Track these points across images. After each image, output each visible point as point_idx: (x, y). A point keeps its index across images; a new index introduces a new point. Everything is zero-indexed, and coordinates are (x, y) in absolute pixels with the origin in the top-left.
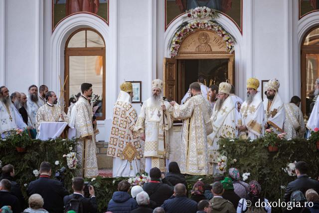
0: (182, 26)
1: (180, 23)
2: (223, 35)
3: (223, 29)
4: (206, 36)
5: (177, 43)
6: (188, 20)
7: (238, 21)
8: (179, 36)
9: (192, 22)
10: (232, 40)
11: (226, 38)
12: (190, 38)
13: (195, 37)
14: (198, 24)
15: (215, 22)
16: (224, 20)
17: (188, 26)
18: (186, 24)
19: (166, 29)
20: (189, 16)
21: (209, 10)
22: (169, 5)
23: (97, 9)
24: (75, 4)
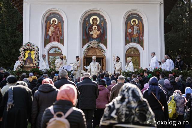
0: (88, 47)
1: (87, 46)
2: (101, 50)
3: (101, 48)
4: (95, 50)
5: (86, 52)
6: (90, 45)
7: (106, 46)
8: (87, 50)
9: (91, 45)
10: (104, 51)
11: (102, 51)
12: (90, 51)
13: (91, 51)
14: (93, 46)
15: (98, 45)
16: (101, 45)
18: (89, 46)
19: (82, 48)
20: (90, 43)
21: (97, 41)
22: (83, 40)
23: (60, 41)
24: (52, 39)
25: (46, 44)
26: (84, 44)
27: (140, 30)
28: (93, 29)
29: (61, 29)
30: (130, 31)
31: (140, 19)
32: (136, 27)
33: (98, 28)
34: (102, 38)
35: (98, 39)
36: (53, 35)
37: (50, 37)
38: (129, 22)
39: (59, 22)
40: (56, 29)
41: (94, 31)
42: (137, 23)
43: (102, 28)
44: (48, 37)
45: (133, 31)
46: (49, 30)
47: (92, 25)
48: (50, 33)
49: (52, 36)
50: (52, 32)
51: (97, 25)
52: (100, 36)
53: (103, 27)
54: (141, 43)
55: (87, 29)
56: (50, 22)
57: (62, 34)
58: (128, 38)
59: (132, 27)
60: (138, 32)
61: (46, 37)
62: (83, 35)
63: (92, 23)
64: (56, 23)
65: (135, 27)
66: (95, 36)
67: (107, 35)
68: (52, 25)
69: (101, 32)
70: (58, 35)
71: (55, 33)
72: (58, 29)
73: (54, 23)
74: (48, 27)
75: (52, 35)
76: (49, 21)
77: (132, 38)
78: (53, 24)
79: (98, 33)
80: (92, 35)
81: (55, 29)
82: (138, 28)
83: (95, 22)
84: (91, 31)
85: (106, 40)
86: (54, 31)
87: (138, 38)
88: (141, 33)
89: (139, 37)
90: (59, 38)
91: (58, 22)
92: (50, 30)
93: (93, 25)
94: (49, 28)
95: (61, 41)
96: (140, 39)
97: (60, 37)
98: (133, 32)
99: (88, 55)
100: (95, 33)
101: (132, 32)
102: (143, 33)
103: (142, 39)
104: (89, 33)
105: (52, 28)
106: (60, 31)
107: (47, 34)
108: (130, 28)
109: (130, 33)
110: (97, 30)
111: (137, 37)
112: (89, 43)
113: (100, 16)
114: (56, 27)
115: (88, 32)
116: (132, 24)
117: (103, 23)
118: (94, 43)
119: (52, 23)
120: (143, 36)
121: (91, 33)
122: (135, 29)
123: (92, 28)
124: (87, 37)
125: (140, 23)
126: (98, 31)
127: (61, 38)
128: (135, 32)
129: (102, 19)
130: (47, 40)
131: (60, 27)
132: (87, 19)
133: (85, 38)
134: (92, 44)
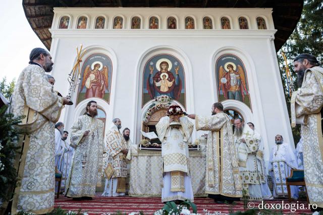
0: (152, 106)
1: (151, 104)
4: (165, 113)
5: (148, 115)
6: (155, 103)
7: (184, 105)
8: (150, 111)
9: (158, 104)
12: (157, 113)
14: (161, 105)
17: (155, 106)
19: (142, 107)
20: (156, 100)
21: (168, 97)
22: (144, 95)
23: (103, 96)
24: (91, 93)
25: (78, 102)
26: (145, 102)
27: (240, 79)
28: (162, 78)
29: (107, 78)
30: (224, 80)
31: (238, 62)
32: (234, 74)
33: (169, 77)
35: (169, 94)
36: (94, 87)
37: (88, 90)
38: (221, 67)
39: (105, 67)
40: (99, 78)
41: (163, 81)
42: (235, 68)
43: (176, 77)
44: (84, 91)
45: (230, 80)
46: (86, 79)
47: (159, 72)
48: (88, 84)
49: (91, 90)
50: (92, 82)
51: (168, 73)
52: (173, 90)
53: (178, 75)
54: (246, 100)
55: (152, 77)
56: (90, 67)
57: (108, 86)
58: (222, 92)
59: (227, 75)
60: (238, 83)
61: (81, 90)
62: (144, 87)
63: (159, 69)
64: (100, 69)
65: (231, 75)
66: (164, 89)
67: (184, 88)
68: (93, 72)
69: (174, 82)
70: (101, 88)
71: (96, 83)
72: (102, 78)
73: (97, 68)
74: (85, 74)
75: (92, 87)
76: (88, 66)
77: (228, 92)
78: (95, 70)
79: (170, 84)
80: (159, 87)
81: (97, 77)
82: (238, 76)
83: (164, 67)
84: (157, 81)
85: (184, 95)
86: (95, 80)
87: (240, 92)
88: (243, 84)
89: (241, 90)
90: (103, 92)
91: (103, 67)
92: (89, 80)
93: (161, 72)
94: (88, 76)
96: (243, 94)
97: (105, 89)
98: (229, 82)
99: (152, 120)
100: (164, 84)
101: (227, 82)
102: (246, 84)
103: (245, 94)
104: (154, 84)
105: (92, 77)
106: (104, 81)
107: (82, 86)
108: (224, 77)
109: (224, 84)
110: (168, 79)
111: (238, 91)
112: (154, 100)
113: (173, 59)
115: (152, 83)
116: (226, 71)
117: (177, 69)
118: (163, 100)
119: (93, 68)
120: (247, 89)
121: (157, 84)
122: (232, 79)
123: (160, 77)
124: (151, 91)
125: (241, 68)
126: (170, 81)
127: (106, 92)
128: (233, 82)
129: (176, 63)
130: (82, 95)
131: (106, 75)
132: (152, 64)
133: (147, 92)
134: (159, 101)
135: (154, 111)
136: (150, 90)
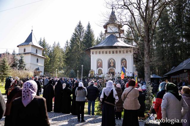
7: (115, 68)
10: (115, 70)
16: (114, 68)
25: (97, 68)
26: (109, 68)
31: (125, 60)
34: (114, 66)
43: (114, 63)
48: (99, 65)
54: (126, 67)
57: (102, 65)
59: (123, 63)
62: (108, 65)
66: (112, 66)
67: (115, 65)
71: (100, 65)
79: (113, 65)
82: (125, 63)
95: (102, 67)
100: (112, 65)
102: (127, 64)
105: (99, 64)
107: (98, 65)
113: (113, 60)
114: (100, 63)
115: (110, 64)
116: (123, 62)
119: (99, 62)
120: (126, 65)
130: (98, 67)
131: (102, 63)
132: (110, 61)
134: (111, 68)
135: (110, 70)
136: (109, 66)
